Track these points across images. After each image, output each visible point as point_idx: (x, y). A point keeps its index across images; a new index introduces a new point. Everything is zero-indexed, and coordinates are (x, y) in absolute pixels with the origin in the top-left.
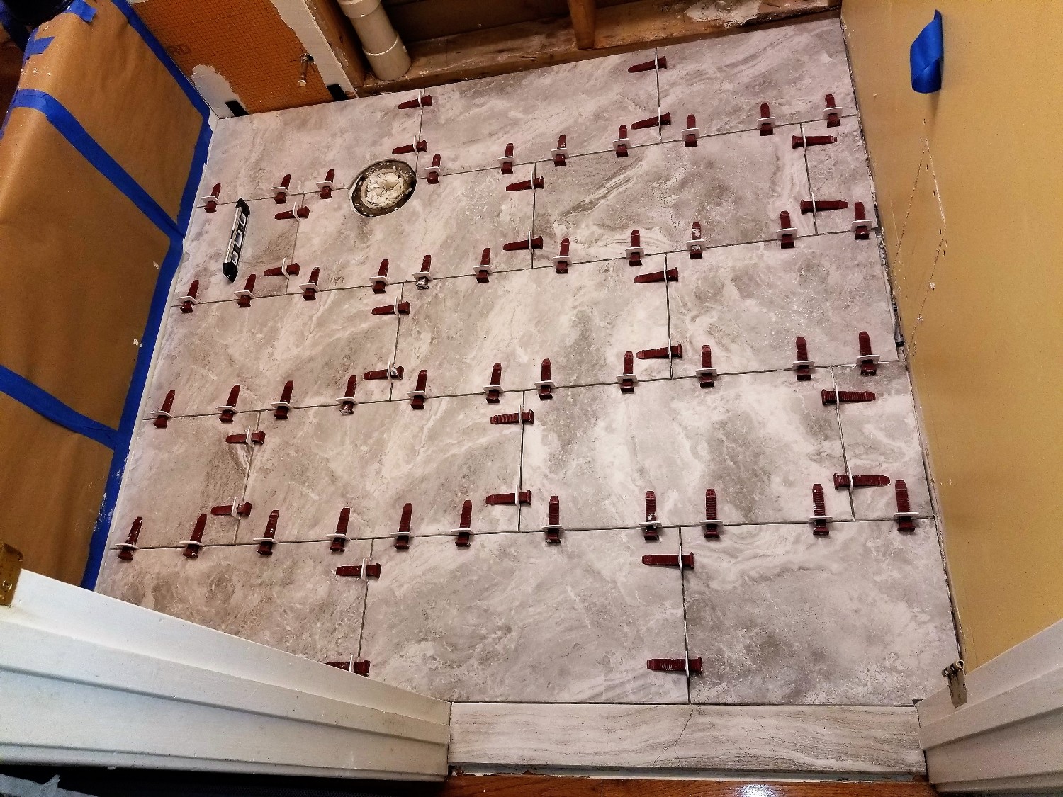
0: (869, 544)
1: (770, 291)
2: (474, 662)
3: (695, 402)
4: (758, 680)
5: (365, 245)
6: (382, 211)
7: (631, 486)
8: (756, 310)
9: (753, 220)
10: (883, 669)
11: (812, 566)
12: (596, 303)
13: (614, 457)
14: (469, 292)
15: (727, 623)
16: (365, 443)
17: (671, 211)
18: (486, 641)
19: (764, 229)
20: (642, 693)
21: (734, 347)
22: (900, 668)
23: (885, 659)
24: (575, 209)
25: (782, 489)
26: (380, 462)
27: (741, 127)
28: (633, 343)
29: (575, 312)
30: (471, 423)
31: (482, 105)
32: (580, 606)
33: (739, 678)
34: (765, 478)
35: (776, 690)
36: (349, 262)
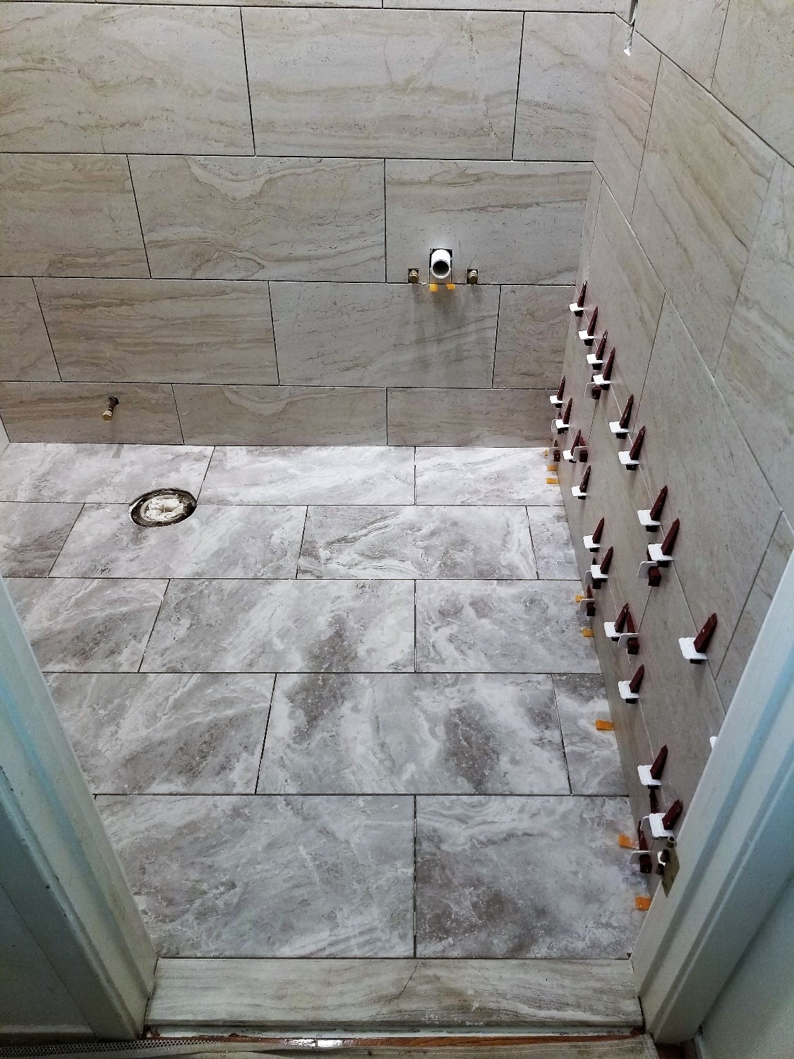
0: (585, 816)
1: (502, 614)
2: (190, 917)
3: (435, 692)
4: (483, 935)
5: (137, 547)
6: (159, 524)
7: (372, 758)
8: (490, 627)
9: (488, 564)
10: (599, 925)
11: (535, 832)
12: (352, 610)
13: (358, 733)
14: (234, 591)
15: (456, 882)
16: (105, 707)
17: (421, 551)
18: (206, 897)
19: (497, 571)
20: (367, 948)
21: (470, 652)
22: (615, 924)
23: (601, 916)
24: (339, 541)
25: (509, 767)
26: (117, 725)
27: (480, 503)
28: (382, 642)
29: (332, 615)
30: (220, 697)
32: (311, 864)
33: (464, 933)
34: (495, 757)
35: (500, 944)
36: (118, 558)
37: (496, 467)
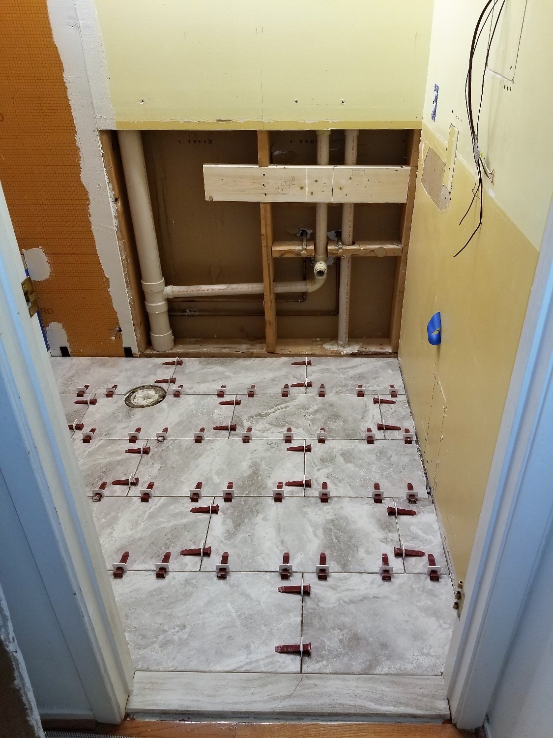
0: (414, 586)
1: (361, 461)
2: (156, 646)
3: (317, 509)
4: (346, 659)
5: (128, 420)
6: (143, 406)
7: (276, 550)
8: (353, 469)
9: (353, 430)
10: (422, 654)
11: (381, 596)
12: (264, 458)
13: (266, 534)
14: (189, 447)
15: (328, 626)
16: (105, 517)
17: (309, 422)
18: (166, 633)
19: (358, 434)
20: (270, 666)
21: (340, 484)
22: (433, 654)
23: (423, 648)
24: (257, 416)
25: (364, 555)
26: (113, 528)
28: (284, 478)
29: (251, 461)
30: (178, 511)
31: (211, 368)
32: (235, 614)
33: (334, 658)
34: (355, 549)
35: (357, 665)
36: (116, 427)
37: (359, 370)
